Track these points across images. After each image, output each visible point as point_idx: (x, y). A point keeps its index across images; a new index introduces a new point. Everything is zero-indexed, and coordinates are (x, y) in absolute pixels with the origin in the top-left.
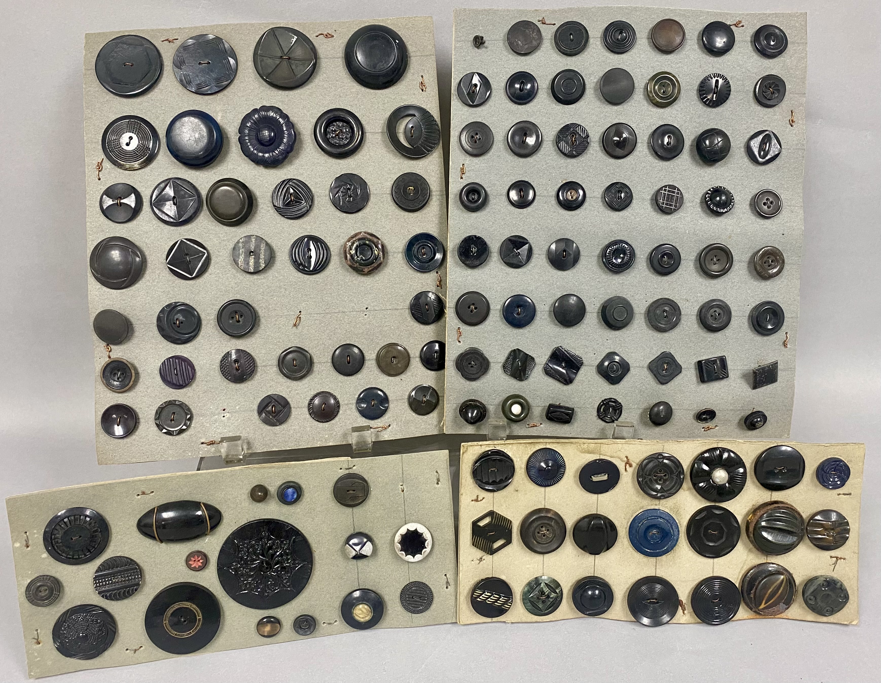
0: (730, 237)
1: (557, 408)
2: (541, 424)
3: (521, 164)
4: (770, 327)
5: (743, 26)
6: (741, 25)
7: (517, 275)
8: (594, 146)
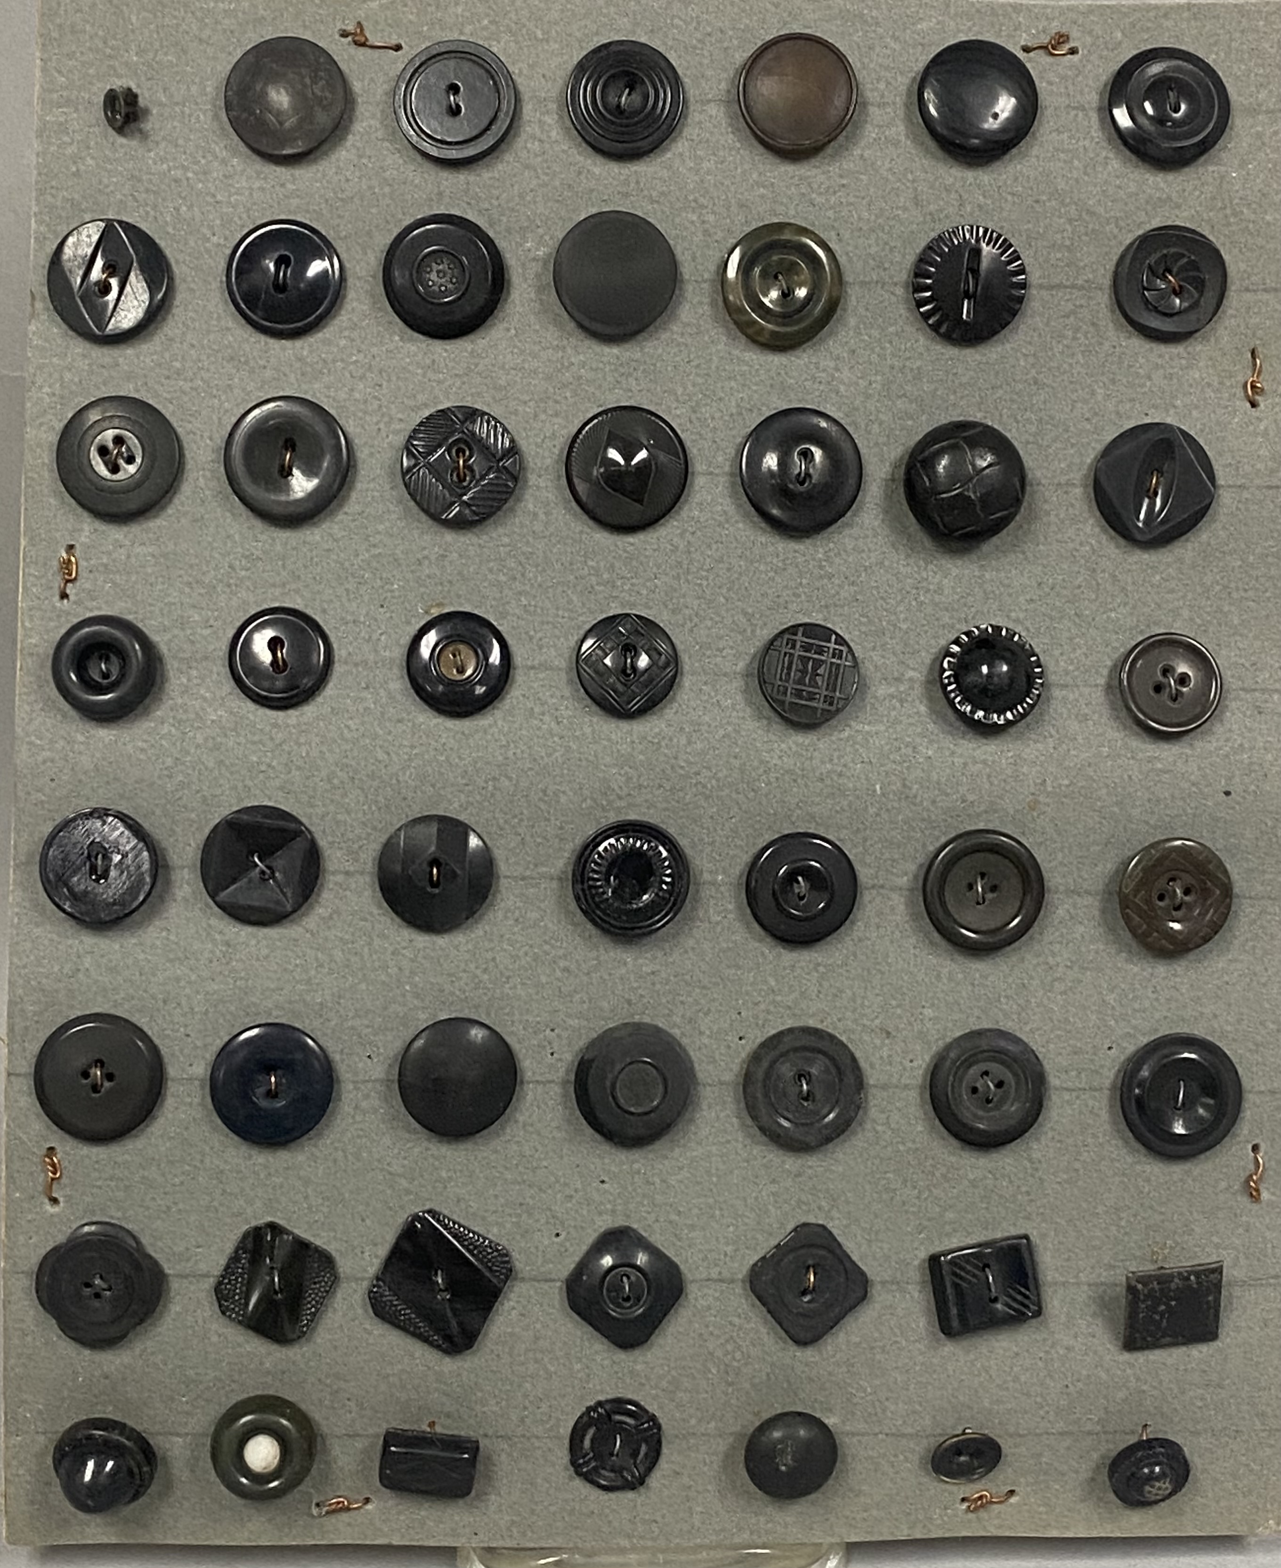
0: (1033, 806)
1: (416, 1446)
2: (367, 1501)
3: (279, 548)
4: (1179, 1129)
5: (1073, 51)
6: (1067, 47)
7: (265, 951)
8: (538, 487)
